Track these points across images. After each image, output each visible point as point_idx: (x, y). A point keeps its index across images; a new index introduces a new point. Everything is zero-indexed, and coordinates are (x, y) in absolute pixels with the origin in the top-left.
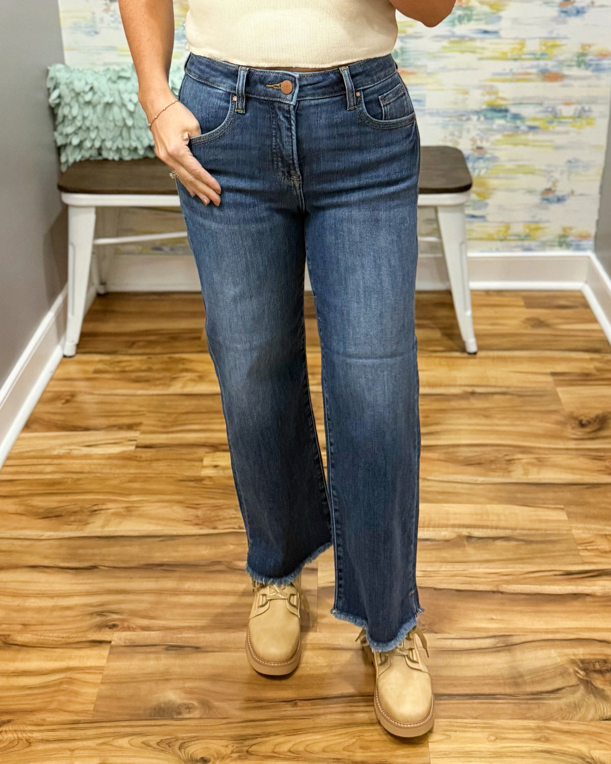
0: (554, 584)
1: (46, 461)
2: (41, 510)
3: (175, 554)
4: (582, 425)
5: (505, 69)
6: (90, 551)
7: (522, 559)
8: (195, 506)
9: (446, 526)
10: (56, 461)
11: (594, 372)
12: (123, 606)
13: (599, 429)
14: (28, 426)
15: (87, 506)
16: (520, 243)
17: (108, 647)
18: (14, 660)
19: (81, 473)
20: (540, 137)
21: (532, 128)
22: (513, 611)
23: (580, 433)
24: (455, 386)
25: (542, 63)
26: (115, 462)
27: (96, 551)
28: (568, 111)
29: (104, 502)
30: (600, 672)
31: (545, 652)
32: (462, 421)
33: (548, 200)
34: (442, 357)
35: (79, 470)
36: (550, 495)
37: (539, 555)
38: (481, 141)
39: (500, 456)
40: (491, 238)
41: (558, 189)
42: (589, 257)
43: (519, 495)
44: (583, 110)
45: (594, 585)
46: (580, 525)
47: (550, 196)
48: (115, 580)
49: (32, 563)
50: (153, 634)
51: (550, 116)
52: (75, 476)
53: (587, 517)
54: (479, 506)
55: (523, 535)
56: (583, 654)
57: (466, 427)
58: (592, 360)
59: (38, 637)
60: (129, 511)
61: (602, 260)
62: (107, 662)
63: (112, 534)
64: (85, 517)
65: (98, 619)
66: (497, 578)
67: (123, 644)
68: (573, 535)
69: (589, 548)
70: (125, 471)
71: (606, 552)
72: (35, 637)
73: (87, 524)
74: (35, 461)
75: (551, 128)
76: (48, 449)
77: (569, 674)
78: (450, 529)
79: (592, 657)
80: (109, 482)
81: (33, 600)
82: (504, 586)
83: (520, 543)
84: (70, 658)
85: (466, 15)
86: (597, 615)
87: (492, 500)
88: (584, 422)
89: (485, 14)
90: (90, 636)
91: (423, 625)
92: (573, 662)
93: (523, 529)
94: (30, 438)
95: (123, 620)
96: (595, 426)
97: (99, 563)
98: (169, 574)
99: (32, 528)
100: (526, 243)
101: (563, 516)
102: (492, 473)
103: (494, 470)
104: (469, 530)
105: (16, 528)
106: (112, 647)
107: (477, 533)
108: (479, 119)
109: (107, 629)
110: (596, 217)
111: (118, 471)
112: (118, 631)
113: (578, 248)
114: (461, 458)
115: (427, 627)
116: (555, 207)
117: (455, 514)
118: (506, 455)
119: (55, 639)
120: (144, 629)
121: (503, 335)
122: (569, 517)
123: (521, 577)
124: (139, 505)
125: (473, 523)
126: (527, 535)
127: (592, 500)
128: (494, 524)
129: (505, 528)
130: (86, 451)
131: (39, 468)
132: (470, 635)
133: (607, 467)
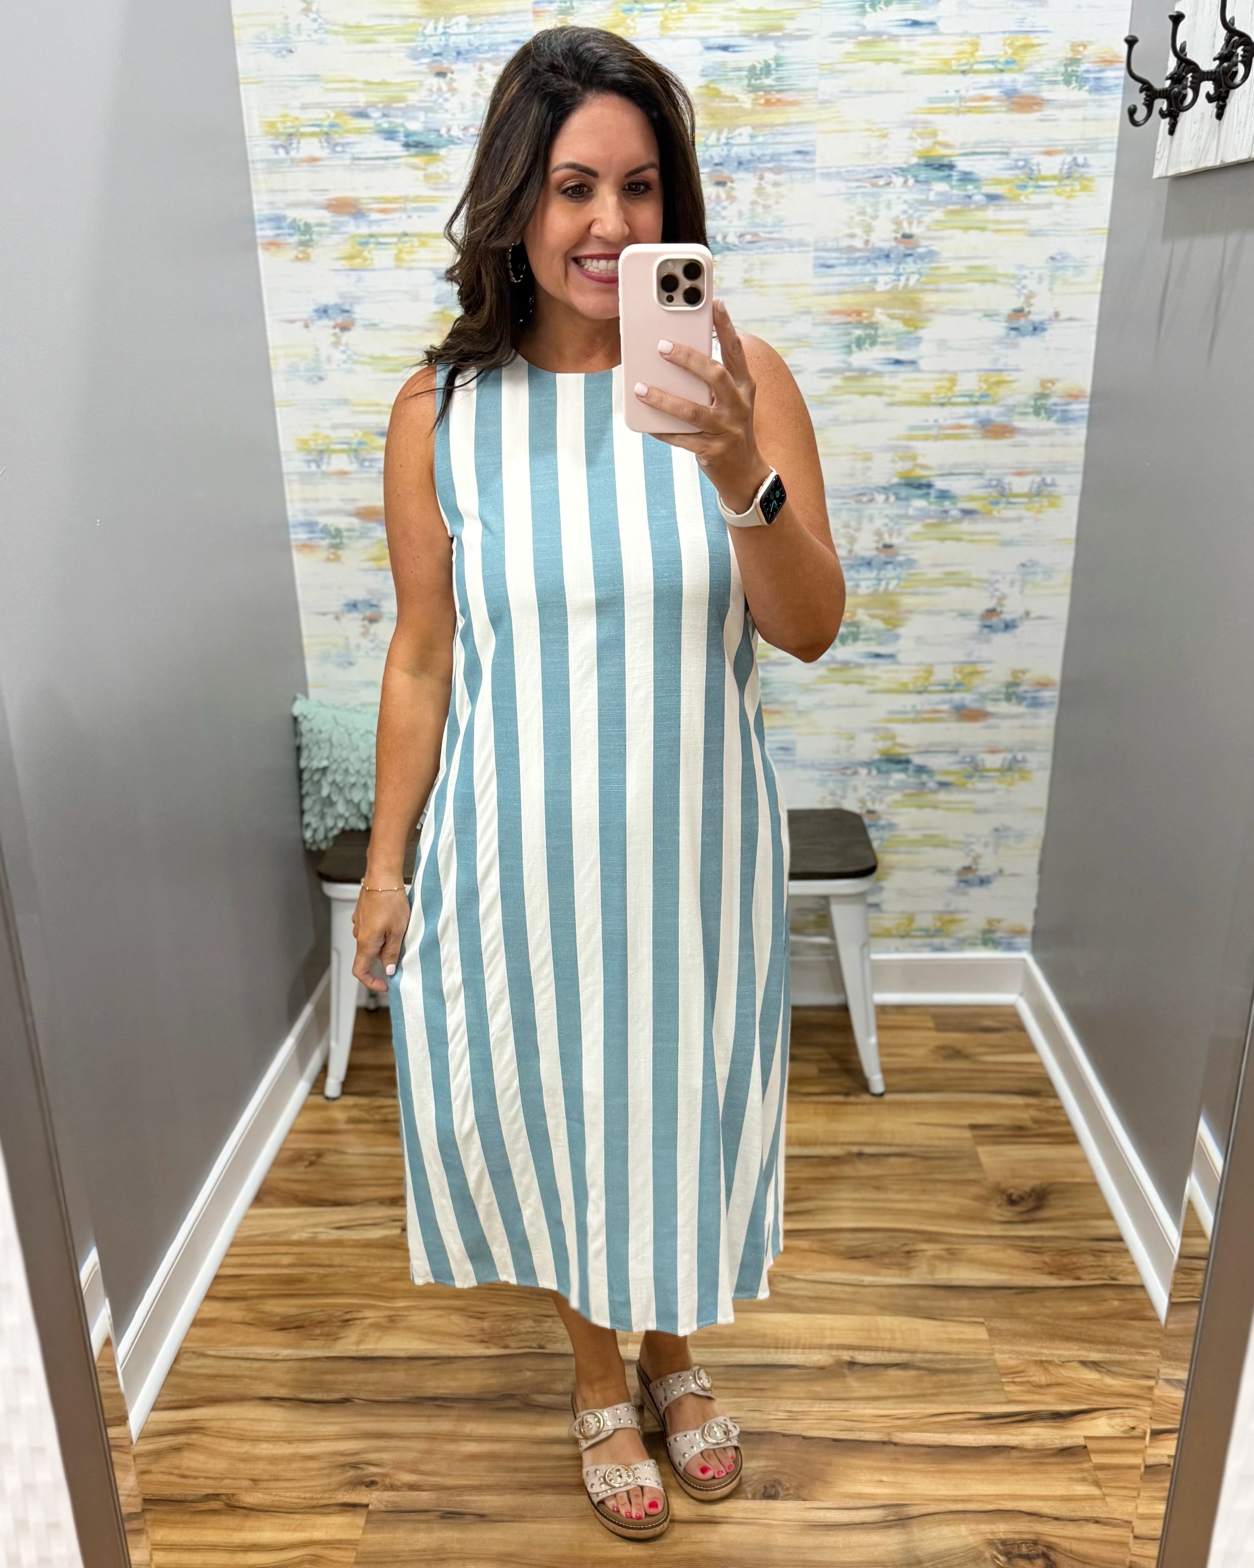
0: (966, 1433)
1: (283, 1249)
2: (278, 1319)
3: (453, 1384)
4: (1012, 1201)
5: (904, 706)
6: (341, 1378)
7: (924, 1395)
8: (479, 1315)
9: (820, 1347)
10: (296, 1250)
11: (1029, 1124)
12: (385, 1456)
13: (1038, 1208)
14: (259, 1199)
15: (338, 1313)
16: (928, 941)
17: (364, 1512)
18: (240, 1529)
19: (331, 1266)
20: (955, 797)
21: (943, 785)
22: (911, 1470)
23: (1008, 1213)
24: (835, 1144)
25: (957, 697)
26: (374, 1251)
27: (349, 1377)
28: (993, 761)
29: (360, 1308)
30: (1028, 1557)
31: (953, 1528)
32: (845, 1195)
33: (966, 882)
34: (819, 1103)
35: (327, 1262)
36: (964, 1303)
37: (947, 1390)
38: (873, 802)
39: (896, 1245)
40: (888, 934)
41: (981, 867)
42: (1024, 960)
43: (922, 1303)
44: (1015, 759)
45: (1023, 1434)
46: (1006, 1347)
47: (970, 876)
48: (372, 1419)
49: (264, 1394)
50: (425, 1495)
51: (969, 768)
52: (321, 1271)
53: (1016, 1335)
54: (865, 1317)
55: (926, 1361)
56: (1004, 1532)
57: (848, 1204)
58: (1027, 1106)
59: (273, 1498)
60: (392, 1321)
61: (1043, 965)
62: (363, 1533)
63: (370, 1355)
64: (334, 1330)
65: (352, 1473)
66: (889, 1423)
67: (383, 1508)
68: (995, 1361)
69: (1017, 1380)
70: (387, 1264)
71: (1040, 1386)
72: (267, 1497)
73: (338, 1339)
74: (268, 1249)
75: (970, 786)
76: (286, 1232)
77: (985, 1560)
78: (825, 1351)
79: (1016, 1536)
80: (366, 1281)
81: (265, 1445)
82: (899, 1434)
83: (921, 1372)
84: (313, 1527)
85: (851, 633)
86: (1026, 1476)
87: (885, 1309)
88: (1014, 1197)
89: (876, 631)
90: (341, 1496)
91: (787, 1489)
92: (990, 1543)
93: (926, 1352)
94: (262, 1217)
95: (384, 1475)
96: (1031, 1203)
97: (354, 1395)
98: (444, 1412)
99: (264, 1344)
100: (937, 941)
101: (982, 1333)
102: (883, 1271)
103: (888, 1266)
104: (851, 1353)
105: (241, 1344)
106: (369, 1513)
107: (862, 1357)
108: (869, 772)
109: (363, 1488)
110: (1034, 906)
111: (378, 1264)
112: (378, 1490)
113: (1010, 947)
114: (842, 1249)
115: (792, 1492)
116: (976, 892)
117: (832, 1329)
118: (905, 1245)
119: (294, 1500)
120: (412, 1487)
121: (903, 1071)
122: (990, 1335)
123: (923, 1421)
124: (406, 1313)
125: (856, 1342)
126: (931, 1361)
127: (1023, 1311)
128: (887, 1344)
129: (901, 1351)
130: (335, 1235)
131: (273, 1259)
132: (851, 1503)
133: (1045, 1263)
